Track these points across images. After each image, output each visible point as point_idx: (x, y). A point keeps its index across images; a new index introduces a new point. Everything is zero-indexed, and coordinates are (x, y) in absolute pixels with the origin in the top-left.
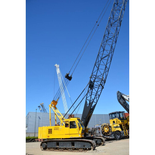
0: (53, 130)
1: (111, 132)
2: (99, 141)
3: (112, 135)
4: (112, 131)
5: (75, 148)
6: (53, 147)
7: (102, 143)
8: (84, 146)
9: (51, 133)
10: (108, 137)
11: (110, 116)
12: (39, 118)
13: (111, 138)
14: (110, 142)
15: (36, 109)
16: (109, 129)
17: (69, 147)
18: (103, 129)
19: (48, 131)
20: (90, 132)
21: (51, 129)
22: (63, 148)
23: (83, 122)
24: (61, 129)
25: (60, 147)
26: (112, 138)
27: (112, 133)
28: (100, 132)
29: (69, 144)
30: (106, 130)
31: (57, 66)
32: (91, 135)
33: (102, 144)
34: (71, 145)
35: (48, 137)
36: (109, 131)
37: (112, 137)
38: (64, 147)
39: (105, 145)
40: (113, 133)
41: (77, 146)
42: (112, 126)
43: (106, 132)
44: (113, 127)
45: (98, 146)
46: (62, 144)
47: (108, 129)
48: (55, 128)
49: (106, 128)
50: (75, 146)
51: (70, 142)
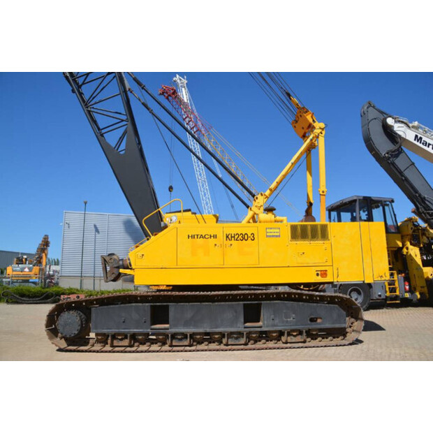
5: (263, 329)
6: (132, 332)
8: (313, 320)
12: (97, 231)
15: (86, 203)
17: (232, 326)
25: (174, 330)
29: (229, 315)
31: (179, 81)
34: (242, 320)
38: (200, 330)
41: (276, 321)
50: (266, 322)
51: (238, 304)
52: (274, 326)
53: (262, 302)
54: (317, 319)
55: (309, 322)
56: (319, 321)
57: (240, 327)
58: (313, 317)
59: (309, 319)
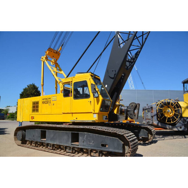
0: (40, 105)
1: (181, 117)
4: (183, 116)
5: (80, 147)
6: (36, 141)
8: (103, 145)
9: (37, 111)
16: (176, 111)
17: (66, 143)
19: (31, 105)
20: (124, 112)
21: (37, 103)
22: (53, 145)
23: (106, 86)
24: (54, 102)
25: (47, 142)
28: (152, 117)
32: (126, 119)
34: (70, 140)
35: (33, 118)
38: (55, 143)
41: (85, 143)
43: (168, 116)
46: (52, 136)
47: (174, 112)
48: (43, 99)
50: (80, 143)
51: (69, 133)
52: (83, 146)
53: (79, 132)
54: (106, 145)
55: (101, 146)
56: (107, 146)
57: (69, 144)
58: (103, 143)
59: (101, 144)
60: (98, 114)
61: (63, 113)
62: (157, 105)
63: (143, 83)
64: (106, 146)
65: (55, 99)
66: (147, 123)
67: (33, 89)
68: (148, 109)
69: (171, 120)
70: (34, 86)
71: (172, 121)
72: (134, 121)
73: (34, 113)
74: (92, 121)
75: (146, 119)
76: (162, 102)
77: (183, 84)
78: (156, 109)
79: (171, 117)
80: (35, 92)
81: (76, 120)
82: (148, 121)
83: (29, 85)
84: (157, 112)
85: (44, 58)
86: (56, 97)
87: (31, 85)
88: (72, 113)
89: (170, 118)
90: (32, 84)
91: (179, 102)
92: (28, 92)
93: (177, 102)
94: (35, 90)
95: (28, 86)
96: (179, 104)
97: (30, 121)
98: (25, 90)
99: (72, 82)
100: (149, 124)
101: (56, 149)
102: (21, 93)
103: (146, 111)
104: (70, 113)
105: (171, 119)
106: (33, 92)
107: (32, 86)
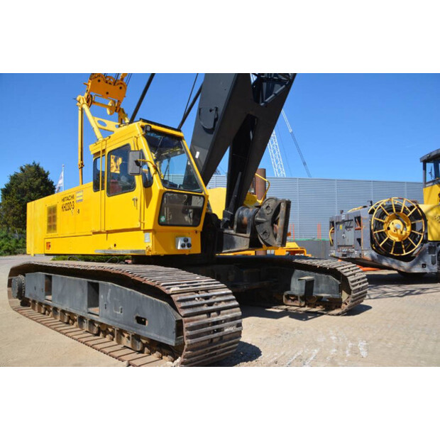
0: (58, 213)
1: (425, 241)
2: (323, 286)
3: (428, 258)
4: (430, 239)
7: (344, 296)
8: (140, 321)
9: (55, 228)
10: (405, 266)
11: (425, 168)
13: (417, 269)
14: (410, 293)
16: (413, 227)
17: (80, 308)
18: (379, 225)
19: (46, 216)
21: (54, 210)
24: (80, 206)
25: (53, 304)
26: (427, 270)
27: (426, 245)
28: (359, 240)
30: (396, 230)
33: (344, 307)
34: (87, 302)
35: (48, 245)
36: (413, 236)
37: (424, 266)
38: (64, 308)
39: (368, 308)
40: (431, 250)
41: (108, 312)
42: (431, 214)
43: (396, 239)
44: (434, 218)
45: (316, 314)
46: (60, 289)
47: (409, 228)
48: (64, 199)
49: (397, 223)
50: (100, 311)
52: (107, 318)
53: (100, 282)
54: (145, 319)
55: (135, 322)
57: (85, 311)
59: (134, 317)
60: (153, 231)
61: (95, 233)
62: (372, 212)
63: (305, 164)
64: (144, 323)
65: (81, 198)
66: (344, 255)
67: (34, 177)
68: (348, 221)
69: (402, 249)
70: (37, 168)
71: (404, 251)
72: (305, 250)
73: (50, 235)
74: (131, 251)
75: (339, 246)
76: (383, 205)
77: (422, 163)
78: (368, 221)
79: (404, 241)
80: (42, 185)
81: (114, 248)
82: (345, 250)
83: (24, 167)
84: (372, 228)
85: (82, 99)
86: (81, 194)
87: (29, 166)
88: (108, 232)
89: (400, 243)
90: (31, 164)
91: (420, 206)
92: (23, 183)
93: (417, 206)
94: (40, 180)
95: (22, 169)
96: (420, 209)
97: (46, 253)
98: (14, 178)
99: (104, 151)
100: (348, 257)
101: (70, 321)
102: (5, 187)
103: (341, 226)
104: (100, 232)
105: (403, 246)
106: (37, 183)
107: (33, 170)
